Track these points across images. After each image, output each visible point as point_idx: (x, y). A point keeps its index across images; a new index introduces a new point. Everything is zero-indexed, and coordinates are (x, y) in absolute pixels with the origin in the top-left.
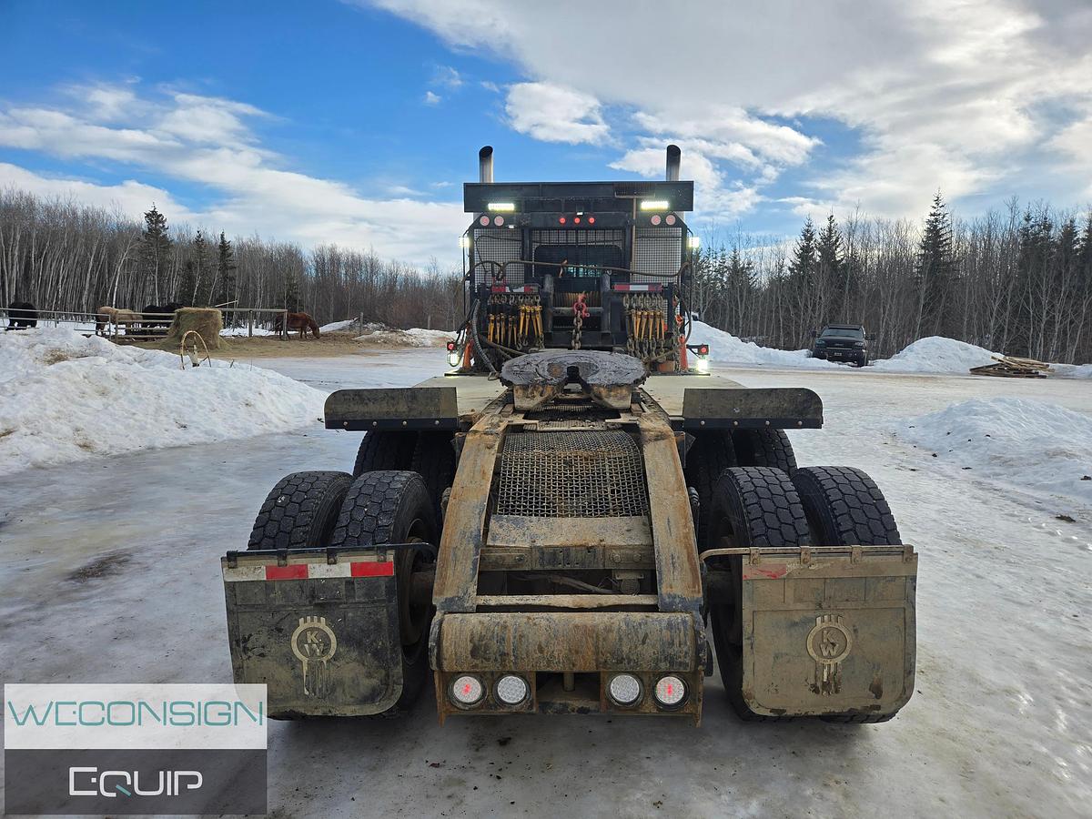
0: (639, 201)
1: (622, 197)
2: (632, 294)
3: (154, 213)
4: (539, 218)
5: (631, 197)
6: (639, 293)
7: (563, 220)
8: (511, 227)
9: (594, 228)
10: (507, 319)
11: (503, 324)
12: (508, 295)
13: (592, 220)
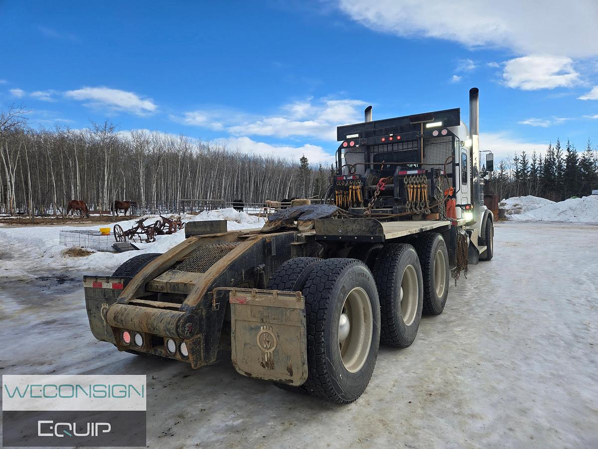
0: (425, 124)
1: (414, 123)
2: (409, 176)
3: (303, 158)
4: (371, 141)
5: (420, 122)
6: (413, 175)
7: (383, 140)
8: (357, 146)
9: (398, 142)
10: (343, 193)
11: (341, 196)
12: (345, 181)
13: (399, 138)
